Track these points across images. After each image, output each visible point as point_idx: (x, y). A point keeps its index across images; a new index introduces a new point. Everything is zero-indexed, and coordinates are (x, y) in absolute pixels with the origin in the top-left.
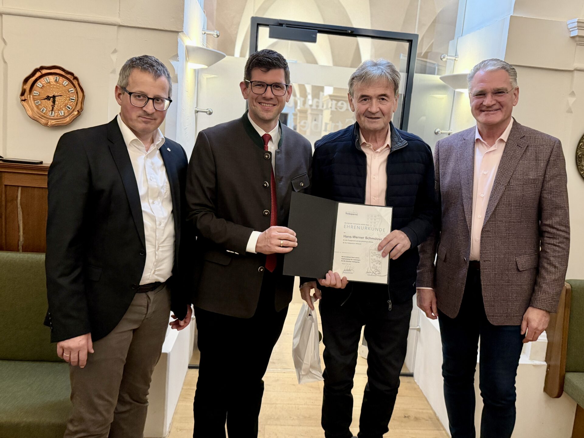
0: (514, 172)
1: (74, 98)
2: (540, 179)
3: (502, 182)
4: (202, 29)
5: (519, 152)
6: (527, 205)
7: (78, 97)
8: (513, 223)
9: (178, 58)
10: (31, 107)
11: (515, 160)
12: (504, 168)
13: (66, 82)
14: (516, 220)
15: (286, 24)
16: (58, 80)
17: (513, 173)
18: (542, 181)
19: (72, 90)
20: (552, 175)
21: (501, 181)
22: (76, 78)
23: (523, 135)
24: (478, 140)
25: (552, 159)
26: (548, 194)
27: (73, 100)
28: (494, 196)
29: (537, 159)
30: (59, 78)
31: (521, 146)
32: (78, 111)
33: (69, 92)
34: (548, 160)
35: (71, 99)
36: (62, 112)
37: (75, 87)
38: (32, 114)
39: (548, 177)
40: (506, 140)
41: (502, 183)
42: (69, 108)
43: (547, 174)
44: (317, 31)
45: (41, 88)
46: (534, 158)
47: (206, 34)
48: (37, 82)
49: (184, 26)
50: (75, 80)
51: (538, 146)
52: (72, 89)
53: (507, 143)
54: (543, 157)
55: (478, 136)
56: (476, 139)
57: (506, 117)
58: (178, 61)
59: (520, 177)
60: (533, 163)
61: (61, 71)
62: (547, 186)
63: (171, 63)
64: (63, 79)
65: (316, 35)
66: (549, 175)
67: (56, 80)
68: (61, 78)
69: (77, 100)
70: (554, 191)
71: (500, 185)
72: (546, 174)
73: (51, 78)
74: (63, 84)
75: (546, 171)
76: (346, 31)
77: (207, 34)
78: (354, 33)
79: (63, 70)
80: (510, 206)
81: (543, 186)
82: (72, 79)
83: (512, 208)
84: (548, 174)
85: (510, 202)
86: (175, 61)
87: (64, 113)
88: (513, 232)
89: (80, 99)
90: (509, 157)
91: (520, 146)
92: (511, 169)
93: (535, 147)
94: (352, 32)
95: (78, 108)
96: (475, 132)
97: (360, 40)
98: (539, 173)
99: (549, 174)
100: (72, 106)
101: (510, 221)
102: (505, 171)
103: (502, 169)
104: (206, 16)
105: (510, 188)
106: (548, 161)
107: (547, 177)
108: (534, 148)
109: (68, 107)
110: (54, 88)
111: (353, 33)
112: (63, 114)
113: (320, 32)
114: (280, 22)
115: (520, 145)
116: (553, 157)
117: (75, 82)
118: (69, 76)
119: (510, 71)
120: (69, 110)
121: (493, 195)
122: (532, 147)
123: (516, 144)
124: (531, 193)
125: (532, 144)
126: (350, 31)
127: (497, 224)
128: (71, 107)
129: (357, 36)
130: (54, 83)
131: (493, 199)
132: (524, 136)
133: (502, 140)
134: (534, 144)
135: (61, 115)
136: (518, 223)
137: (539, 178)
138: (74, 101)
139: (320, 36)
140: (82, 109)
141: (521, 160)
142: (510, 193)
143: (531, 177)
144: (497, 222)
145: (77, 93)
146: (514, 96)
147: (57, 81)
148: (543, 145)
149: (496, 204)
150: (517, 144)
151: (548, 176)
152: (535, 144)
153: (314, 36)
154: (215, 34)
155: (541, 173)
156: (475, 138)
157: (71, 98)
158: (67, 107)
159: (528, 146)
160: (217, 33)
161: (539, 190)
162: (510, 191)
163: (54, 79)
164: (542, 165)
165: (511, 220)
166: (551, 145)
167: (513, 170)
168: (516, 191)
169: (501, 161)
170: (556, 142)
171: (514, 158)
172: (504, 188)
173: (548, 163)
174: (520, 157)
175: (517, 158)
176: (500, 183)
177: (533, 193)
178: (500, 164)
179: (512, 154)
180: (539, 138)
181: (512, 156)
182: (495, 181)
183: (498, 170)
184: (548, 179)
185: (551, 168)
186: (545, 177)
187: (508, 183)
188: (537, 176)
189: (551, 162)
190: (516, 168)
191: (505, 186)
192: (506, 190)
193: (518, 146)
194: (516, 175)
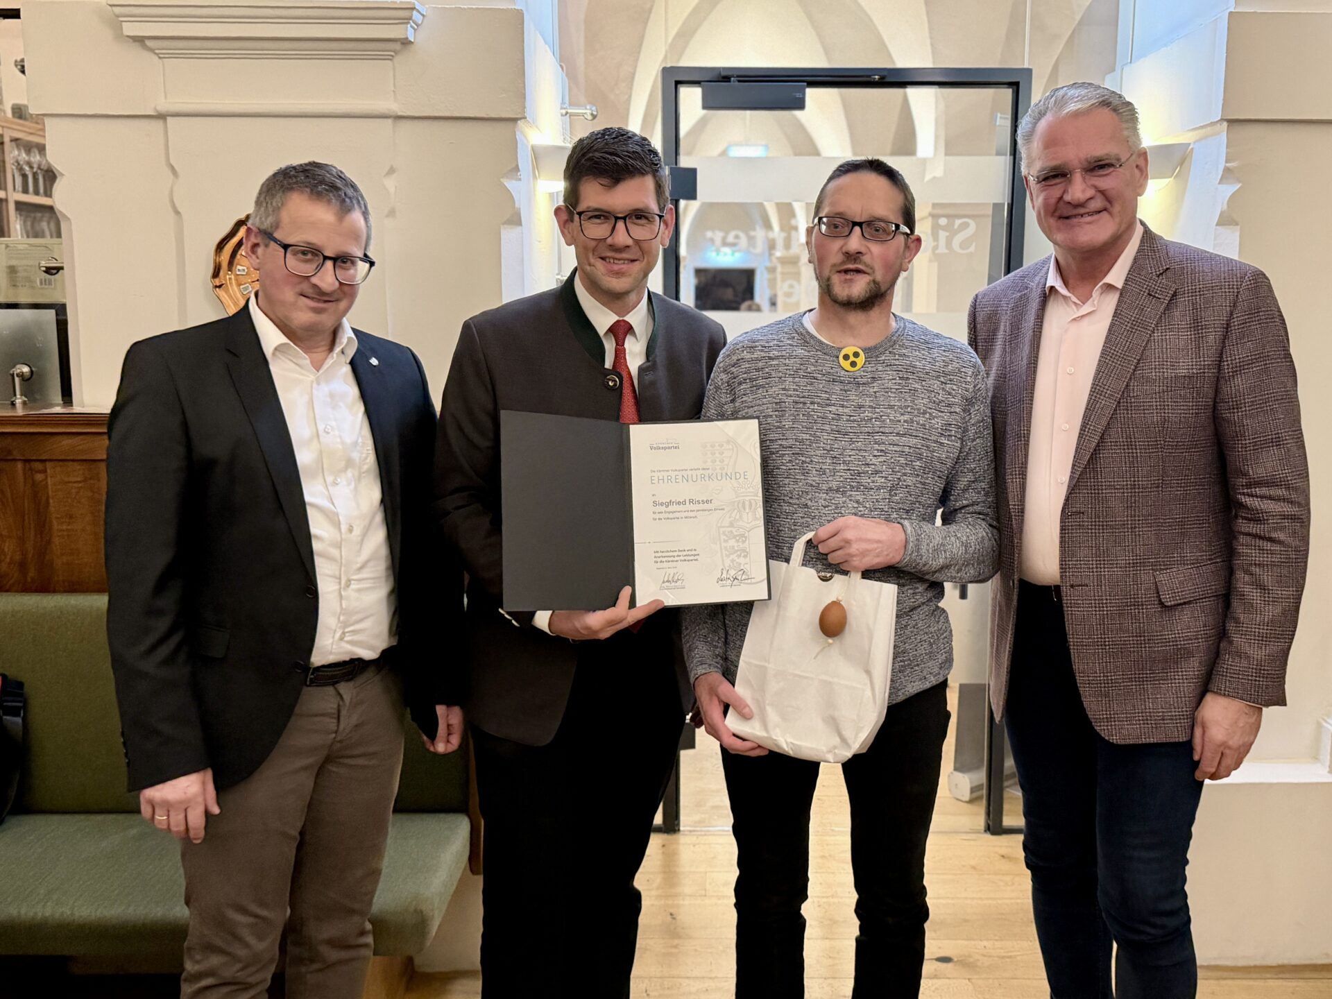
0: (1138, 364)
2: (1206, 375)
3: (1107, 390)
5: (1153, 310)
6: (1177, 442)
8: (1141, 490)
9: (519, 174)
11: (1142, 333)
12: (1113, 354)
14: (1152, 480)
17: (1136, 367)
18: (1214, 379)
20: (1238, 361)
21: (1106, 387)
23: (1165, 268)
24: (1053, 289)
25: (1235, 322)
28: (1088, 426)
29: (1197, 326)
31: (1157, 295)
34: (1225, 326)
39: (1228, 369)
40: (1120, 285)
41: (1108, 392)
43: (1225, 359)
46: (1190, 324)
47: (568, 115)
49: (526, 106)
51: (1199, 292)
53: (1123, 292)
54: (1214, 318)
55: (1053, 279)
56: (1049, 285)
57: (1123, 227)
58: (520, 180)
59: (1154, 374)
60: (1189, 337)
63: (505, 185)
65: (803, 94)
66: (1229, 362)
71: (1105, 396)
72: (1224, 361)
75: (1221, 354)
77: (571, 115)
80: (1132, 449)
81: (1217, 391)
83: (1137, 453)
84: (1227, 361)
85: (1131, 438)
86: (514, 182)
88: (1144, 512)
90: (1126, 326)
91: (1154, 296)
92: (1131, 357)
93: (1194, 294)
96: (1049, 268)
98: (1204, 361)
99: (1229, 359)
102: (1118, 360)
103: (1109, 358)
105: (1129, 405)
106: (1227, 328)
107: (1226, 367)
115: (1156, 292)
116: (1237, 317)
119: (1121, 111)
121: (1088, 424)
122: (1186, 295)
123: (1145, 292)
124: (1184, 410)
125: (1186, 289)
127: (1102, 493)
131: (1086, 433)
132: (1167, 269)
133: (1110, 287)
134: (1190, 288)
136: (1155, 489)
137: (1204, 373)
141: (1158, 330)
144: (1102, 490)
146: (1137, 172)
148: (1212, 287)
149: (1093, 446)
150: (1147, 291)
151: (1228, 365)
152: (1194, 287)
153: (799, 95)
154: (589, 112)
155: (1208, 358)
156: (1046, 286)
159: (1175, 295)
162: (1130, 412)
164: (1212, 338)
165: (1136, 483)
166: (1233, 285)
167: (1135, 358)
168: (1144, 410)
169: (1107, 337)
170: (1246, 277)
171: (1138, 326)
172: (1113, 404)
173: (1227, 332)
174: (1154, 322)
175: (1147, 325)
176: (1103, 394)
177: (1191, 411)
178: (1104, 346)
179: (1135, 317)
180: (1203, 272)
181: (1134, 323)
182: (1092, 388)
183: (1100, 361)
184: (1228, 373)
185: (1233, 345)
186: (1219, 368)
187: (1123, 392)
188: (1198, 367)
189: (1233, 328)
190: (1143, 352)
191: (1115, 401)
192: (1120, 410)
193: (1151, 295)
194: (1143, 370)
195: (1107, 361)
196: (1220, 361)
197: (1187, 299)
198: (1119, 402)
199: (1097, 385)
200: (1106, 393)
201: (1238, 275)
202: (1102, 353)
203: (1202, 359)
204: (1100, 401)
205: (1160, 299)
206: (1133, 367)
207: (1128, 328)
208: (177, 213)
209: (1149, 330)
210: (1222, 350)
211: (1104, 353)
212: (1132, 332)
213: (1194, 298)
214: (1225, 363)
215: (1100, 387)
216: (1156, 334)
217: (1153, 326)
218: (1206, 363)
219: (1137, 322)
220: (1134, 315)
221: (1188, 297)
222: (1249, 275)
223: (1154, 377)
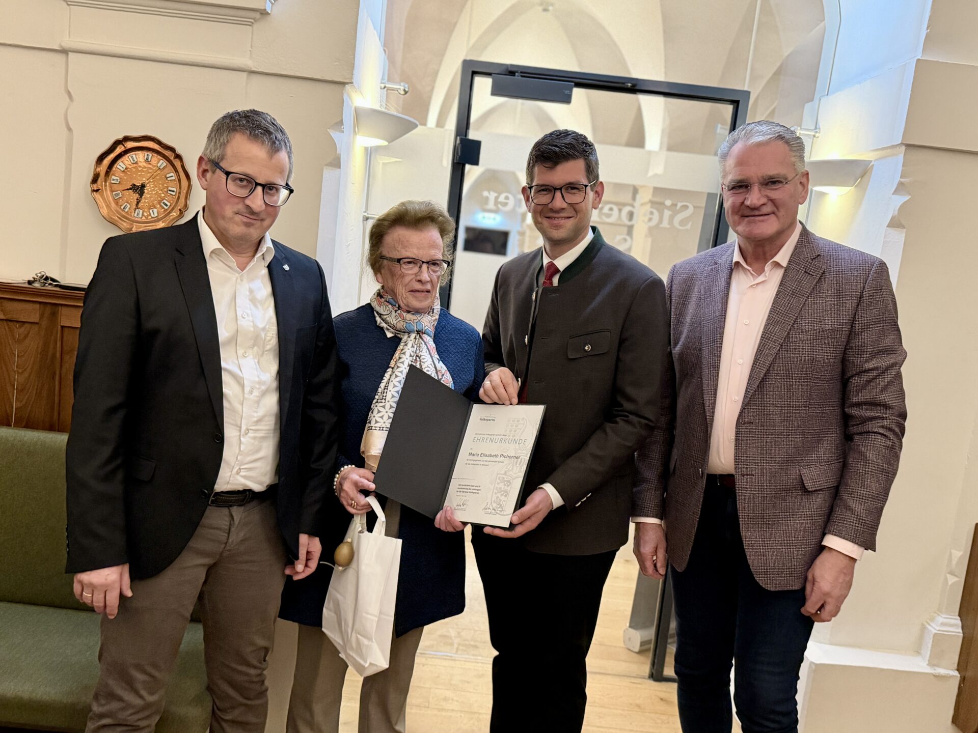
0: (796, 319)
1: (175, 189)
2: (844, 329)
3: (774, 336)
4: (380, 81)
5: (807, 284)
6: (821, 375)
7: (180, 187)
8: (794, 409)
9: (342, 128)
10: (106, 202)
11: (800, 298)
12: (778, 312)
13: (163, 163)
14: (802, 402)
15: (521, 72)
16: (151, 159)
17: (795, 322)
18: (848, 333)
19: (172, 176)
20: (865, 322)
21: (773, 335)
22: (178, 157)
23: (817, 254)
24: (737, 263)
25: (866, 294)
26: (856, 356)
27: (173, 191)
28: (759, 361)
29: (839, 295)
30: (152, 155)
31: (811, 273)
32: (180, 210)
33: (167, 178)
34: (859, 296)
35: (170, 191)
36: (155, 210)
37: (176, 171)
38: (108, 213)
39: (859, 326)
40: (784, 264)
41: (774, 338)
42: (166, 205)
43: (857, 320)
44: (573, 84)
45: (124, 171)
46: (834, 293)
47: (386, 89)
48: (118, 162)
49: (354, 73)
50: (177, 160)
51: (842, 272)
52: (172, 174)
53: (787, 270)
54: (852, 291)
55: (737, 257)
56: (734, 261)
57: (786, 226)
58: (343, 132)
59: (807, 327)
60: (833, 302)
61: (155, 144)
62: (856, 342)
63: (331, 136)
64: (159, 157)
65: (571, 91)
67: (147, 159)
68: (156, 155)
69: (180, 193)
70: (868, 350)
71: (771, 341)
73: (140, 156)
74: (159, 165)
75: (854, 317)
76: (624, 83)
77: (389, 89)
78: (637, 88)
79: (159, 143)
80: (789, 379)
82: (172, 158)
83: (793, 382)
84: (859, 321)
85: (789, 371)
86: (338, 133)
87: (158, 213)
88: (796, 424)
89: (184, 191)
90: (789, 293)
91: (809, 274)
92: (792, 315)
93: (838, 273)
94: (634, 86)
95: (181, 204)
96: (734, 249)
97: (643, 98)
98: (843, 320)
100: (172, 202)
101: (790, 404)
102: (782, 316)
103: (775, 314)
104: (388, 59)
105: (789, 347)
106: (860, 298)
107: (857, 325)
108: (835, 276)
109: (164, 203)
110: (143, 172)
111: (632, 87)
112: (156, 215)
113: (578, 85)
114: (510, 69)
115: (811, 271)
116: (869, 291)
117: (177, 163)
118: (167, 153)
119: (793, 143)
120: (166, 207)
122: (832, 273)
123: (802, 270)
124: (827, 354)
125: (832, 269)
126: (629, 85)
127: (767, 409)
128: (169, 204)
129: (637, 93)
130: (144, 164)
132: (819, 255)
133: (777, 265)
134: (835, 269)
135: (153, 216)
136: (804, 408)
137: (842, 328)
138: (174, 194)
139: (577, 93)
140: (186, 206)
141: (811, 296)
142: (789, 355)
143: (828, 327)
144: (767, 406)
145: (179, 180)
146: (800, 188)
147: (149, 160)
148: (851, 269)
149: (762, 375)
150: (804, 270)
151: (859, 324)
152: (837, 269)
153: (567, 92)
154: (402, 88)
155: (845, 318)
156: (732, 261)
157: (170, 188)
158: (162, 204)
159: (824, 273)
160: (405, 87)
161: (840, 349)
162: (789, 352)
163: (144, 157)
164: (850, 304)
166: (866, 269)
167: (794, 316)
168: (799, 351)
169: (775, 300)
170: (875, 265)
171: (797, 294)
172: (778, 346)
173: (860, 301)
174: (809, 291)
175: (804, 294)
176: (771, 339)
177: (832, 355)
178: (772, 306)
179: (795, 287)
180: (844, 258)
181: (794, 291)
182: (763, 335)
183: (769, 316)
184: (859, 329)
185: (864, 310)
186: (852, 325)
187: (785, 338)
188: (838, 324)
189: (865, 298)
190: (800, 312)
191: (779, 344)
192: (782, 351)
193: (807, 273)
194: (800, 324)
195: (774, 316)
196: (853, 321)
197: (832, 276)
198: (782, 345)
199: (767, 333)
200: (772, 339)
201: (869, 263)
202: (770, 311)
203: (841, 318)
204: (768, 344)
205: (813, 275)
206: (792, 321)
207: (790, 294)
208: (70, 129)
209: (805, 297)
210: (856, 313)
211: (772, 311)
212: (792, 297)
213: (838, 275)
214: (857, 322)
215: (769, 334)
216: (809, 300)
217: (808, 294)
218: (844, 321)
219: (796, 290)
220: (795, 286)
221: (834, 275)
222: (876, 263)
223: (807, 329)
